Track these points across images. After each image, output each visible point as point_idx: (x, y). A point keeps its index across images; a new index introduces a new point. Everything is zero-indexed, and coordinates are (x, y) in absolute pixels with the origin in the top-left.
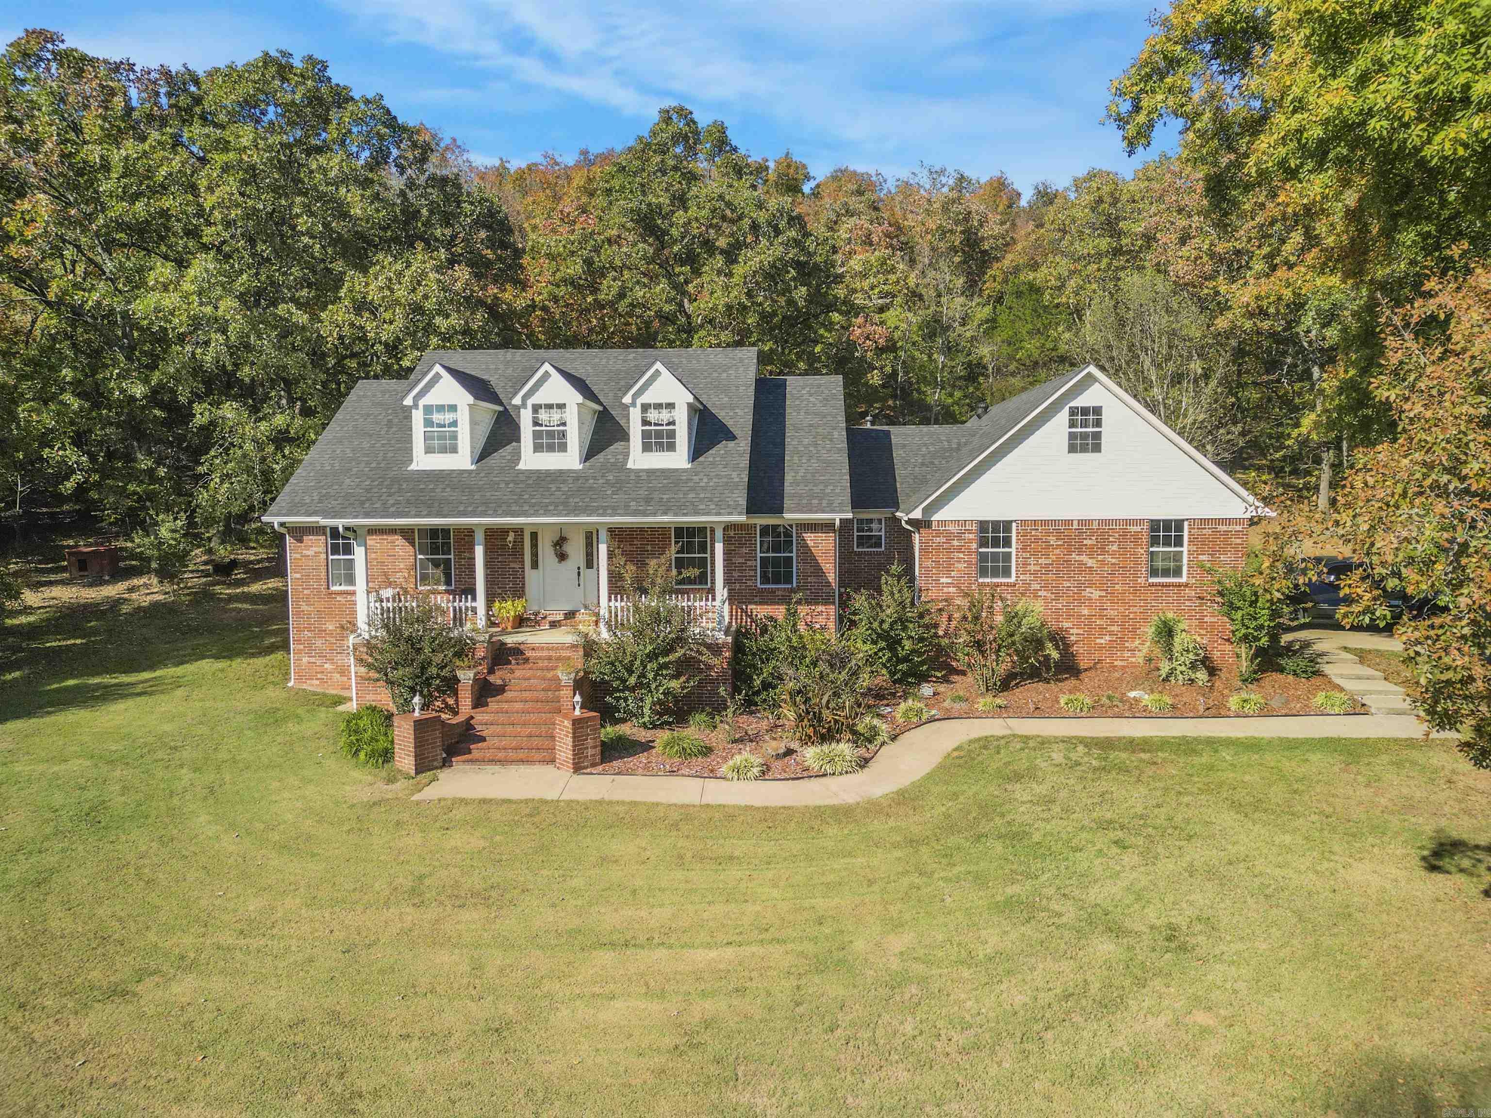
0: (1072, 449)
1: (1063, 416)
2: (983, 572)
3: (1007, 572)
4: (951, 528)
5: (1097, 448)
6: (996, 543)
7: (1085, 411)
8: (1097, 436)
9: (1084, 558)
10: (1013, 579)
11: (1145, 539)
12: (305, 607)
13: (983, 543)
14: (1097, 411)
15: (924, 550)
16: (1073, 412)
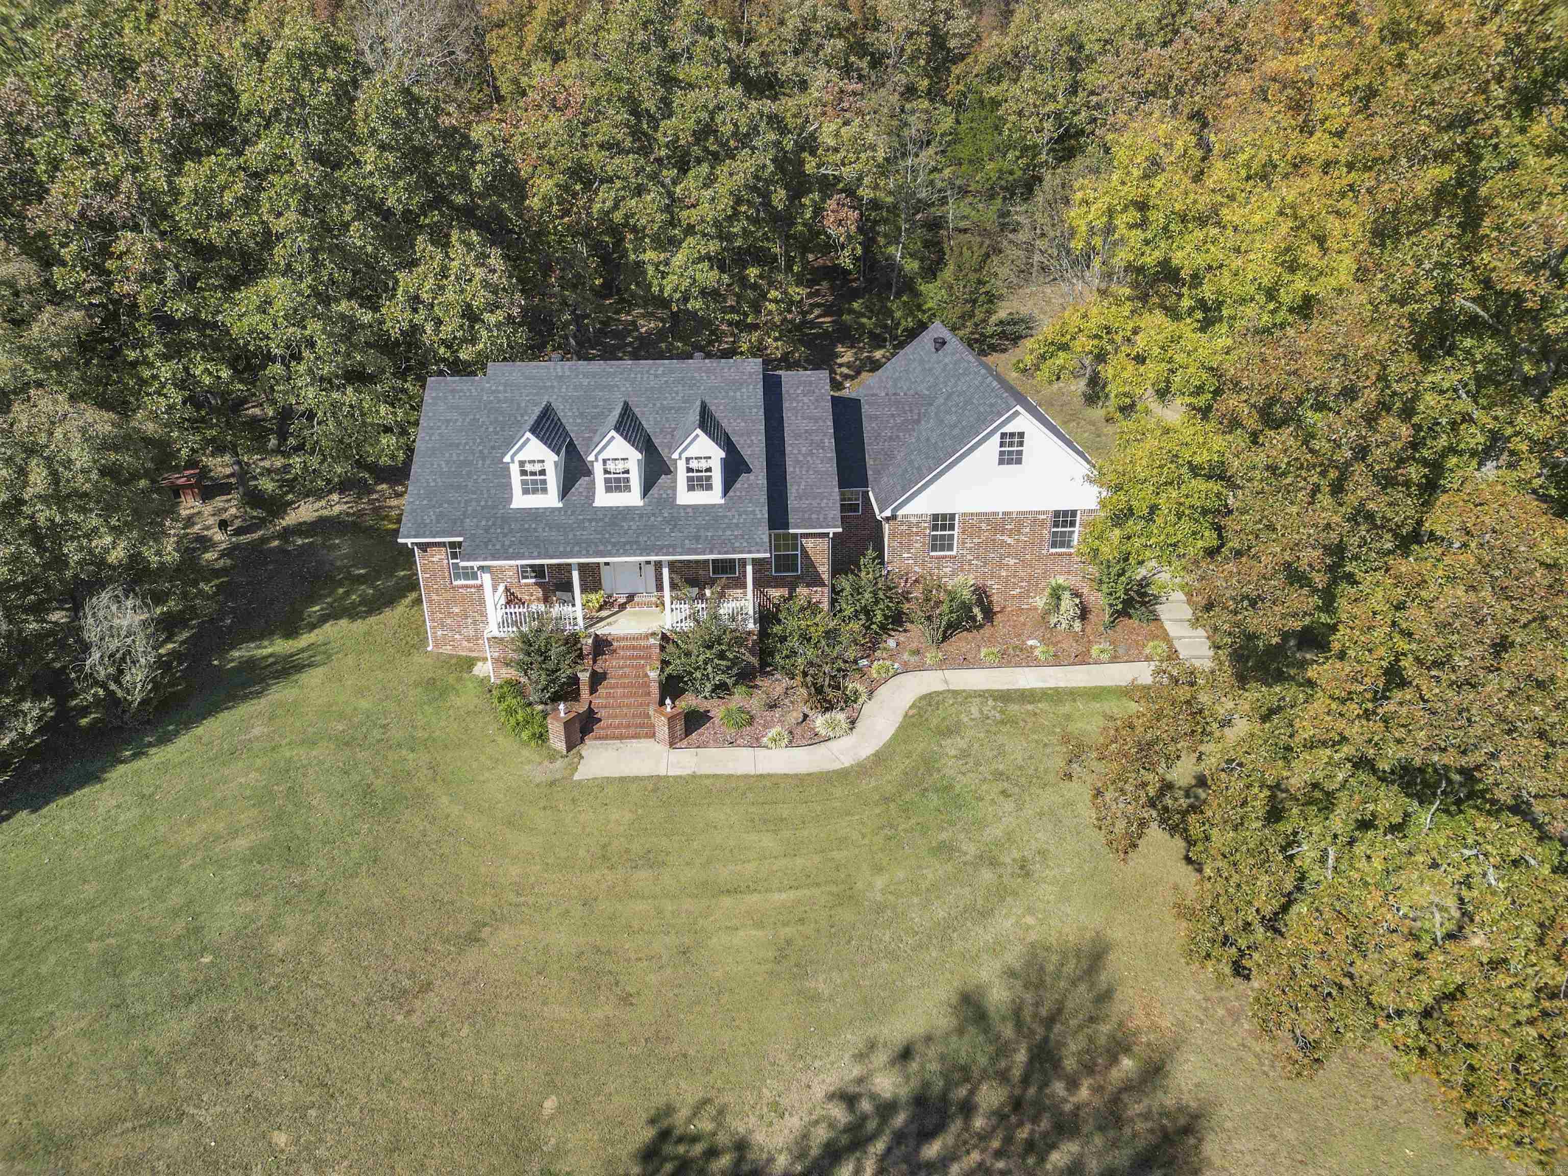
0: (1001, 462)
1: (996, 438)
2: (934, 548)
3: (950, 548)
4: (913, 520)
5: (1019, 461)
6: (944, 528)
7: (1012, 435)
8: (1020, 453)
9: (1005, 538)
10: (954, 553)
11: (1049, 523)
12: (434, 597)
13: (935, 527)
14: (1021, 435)
15: (893, 535)
16: (1003, 435)
